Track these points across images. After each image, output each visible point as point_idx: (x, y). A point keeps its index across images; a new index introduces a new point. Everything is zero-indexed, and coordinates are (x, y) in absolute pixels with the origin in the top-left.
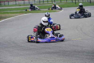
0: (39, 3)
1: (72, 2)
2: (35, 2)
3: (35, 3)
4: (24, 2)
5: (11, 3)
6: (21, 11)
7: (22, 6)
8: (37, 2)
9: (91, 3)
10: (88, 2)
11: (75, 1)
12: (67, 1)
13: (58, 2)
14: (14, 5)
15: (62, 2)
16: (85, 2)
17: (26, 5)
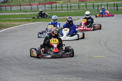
0: (51, 9)
1: (94, 9)
2: (45, 7)
3: (45, 9)
4: (31, 7)
5: (14, 8)
6: (27, 18)
7: (29, 12)
8: (48, 8)
9: (117, 10)
10: (114, 9)
11: (97, 8)
12: (87, 8)
13: (75, 8)
14: (17, 10)
15: (80, 8)
16: (110, 9)
17: (34, 12)
